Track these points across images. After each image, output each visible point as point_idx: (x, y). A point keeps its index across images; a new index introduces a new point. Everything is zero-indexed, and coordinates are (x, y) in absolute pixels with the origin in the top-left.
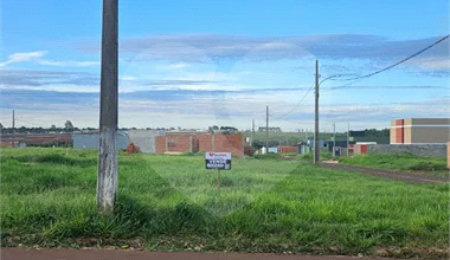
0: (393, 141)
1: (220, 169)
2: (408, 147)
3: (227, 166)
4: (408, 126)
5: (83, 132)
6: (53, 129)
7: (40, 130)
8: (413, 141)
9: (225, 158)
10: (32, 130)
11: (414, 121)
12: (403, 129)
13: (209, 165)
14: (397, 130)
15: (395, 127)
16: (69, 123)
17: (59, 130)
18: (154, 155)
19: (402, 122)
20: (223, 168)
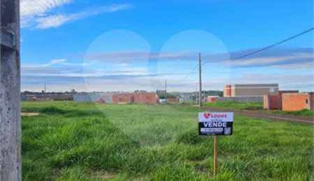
0: (225, 95)
1: (217, 134)
2: (234, 98)
3: (227, 131)
4: (233, 88)
5: (79, 94)
6: (67, 92)
7: (61, 93)
8: (236, 95)
9: (225, 120)
10: (58, 93)
11: (236, 86)
12: (230, 90)
13: (203, 130)
14: (228, 90)
15: (226, 89)
16: (74, 90)
17: (69, 93)
18: (112, 104)
19: (230, 86)
20: (223, 133)
